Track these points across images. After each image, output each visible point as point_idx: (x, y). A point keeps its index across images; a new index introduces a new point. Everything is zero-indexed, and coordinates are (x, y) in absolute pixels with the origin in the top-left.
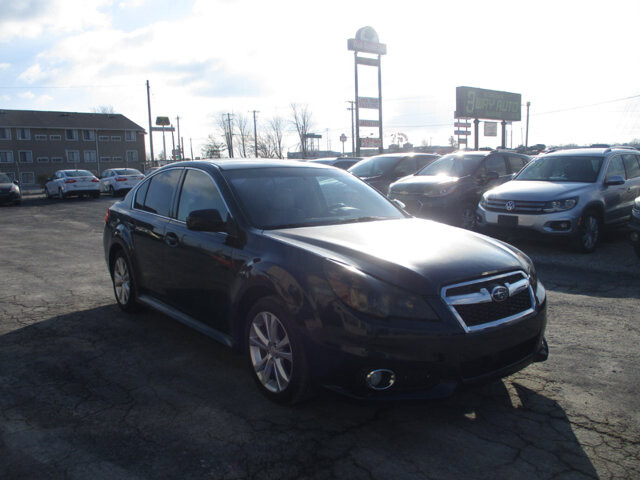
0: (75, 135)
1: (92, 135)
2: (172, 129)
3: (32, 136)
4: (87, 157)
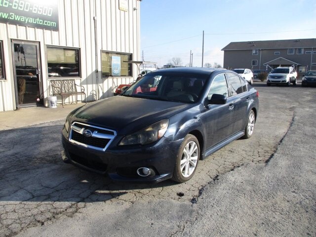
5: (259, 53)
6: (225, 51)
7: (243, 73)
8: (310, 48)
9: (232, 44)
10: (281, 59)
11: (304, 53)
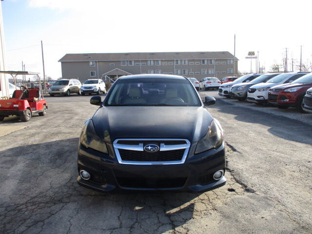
0: (206, 62)
1: (213, 62)
2: (256, 58)
3: (188, 63)
4: (210, 72)
5: (96, 65)
6: (62, 62)
7: (97, 83)
8: (138, 61)
9: (67, 56)
10: (117, 70)
11: (135, 64)
